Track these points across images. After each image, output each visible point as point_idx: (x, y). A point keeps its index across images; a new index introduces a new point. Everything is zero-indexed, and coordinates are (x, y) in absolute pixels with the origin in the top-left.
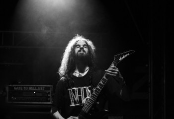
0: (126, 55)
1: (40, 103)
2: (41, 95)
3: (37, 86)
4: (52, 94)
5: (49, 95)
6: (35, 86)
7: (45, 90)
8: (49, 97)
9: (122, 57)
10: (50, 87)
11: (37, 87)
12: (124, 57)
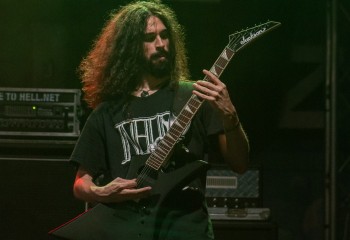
0: (259, 33)
1: (48, 134)
2: (50, 114)
3: (41, 90)
4: (78, 111)
5: (70, 115)
6: (34, 90)
7: (60, 101)
8: (71, 119)
9: (247, 36)
10: (73, 94)
11: (41, 95)
12: (253, 36)
